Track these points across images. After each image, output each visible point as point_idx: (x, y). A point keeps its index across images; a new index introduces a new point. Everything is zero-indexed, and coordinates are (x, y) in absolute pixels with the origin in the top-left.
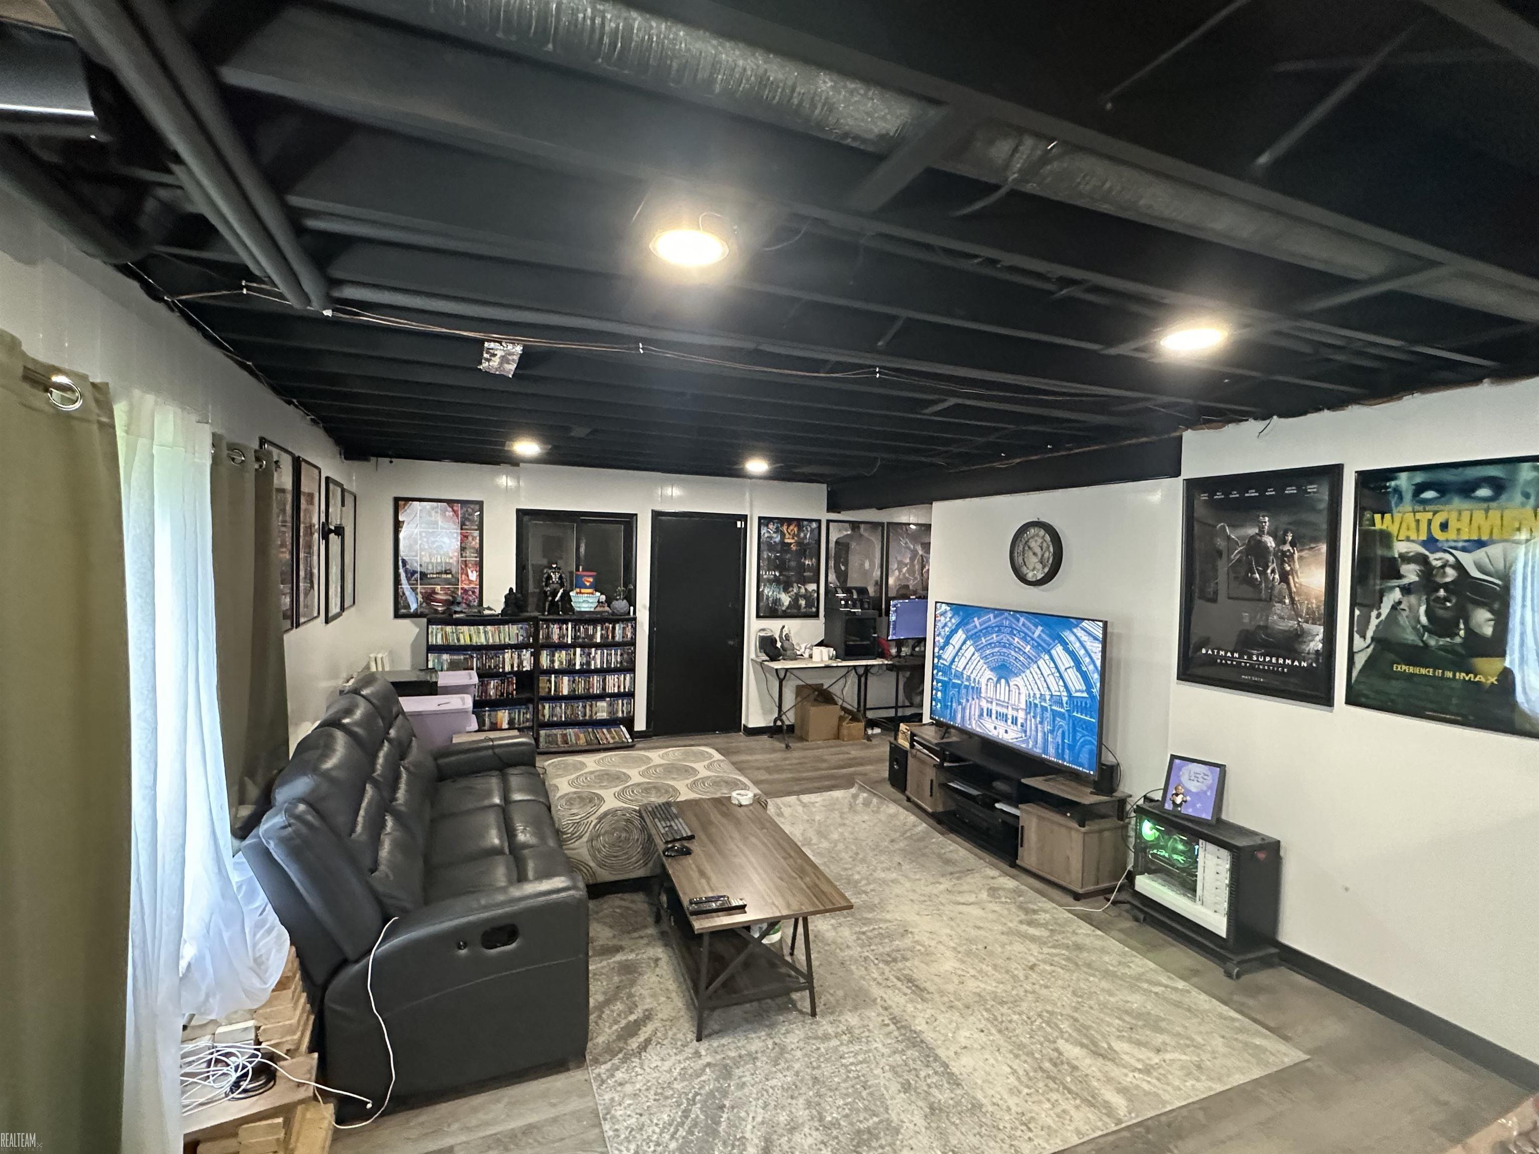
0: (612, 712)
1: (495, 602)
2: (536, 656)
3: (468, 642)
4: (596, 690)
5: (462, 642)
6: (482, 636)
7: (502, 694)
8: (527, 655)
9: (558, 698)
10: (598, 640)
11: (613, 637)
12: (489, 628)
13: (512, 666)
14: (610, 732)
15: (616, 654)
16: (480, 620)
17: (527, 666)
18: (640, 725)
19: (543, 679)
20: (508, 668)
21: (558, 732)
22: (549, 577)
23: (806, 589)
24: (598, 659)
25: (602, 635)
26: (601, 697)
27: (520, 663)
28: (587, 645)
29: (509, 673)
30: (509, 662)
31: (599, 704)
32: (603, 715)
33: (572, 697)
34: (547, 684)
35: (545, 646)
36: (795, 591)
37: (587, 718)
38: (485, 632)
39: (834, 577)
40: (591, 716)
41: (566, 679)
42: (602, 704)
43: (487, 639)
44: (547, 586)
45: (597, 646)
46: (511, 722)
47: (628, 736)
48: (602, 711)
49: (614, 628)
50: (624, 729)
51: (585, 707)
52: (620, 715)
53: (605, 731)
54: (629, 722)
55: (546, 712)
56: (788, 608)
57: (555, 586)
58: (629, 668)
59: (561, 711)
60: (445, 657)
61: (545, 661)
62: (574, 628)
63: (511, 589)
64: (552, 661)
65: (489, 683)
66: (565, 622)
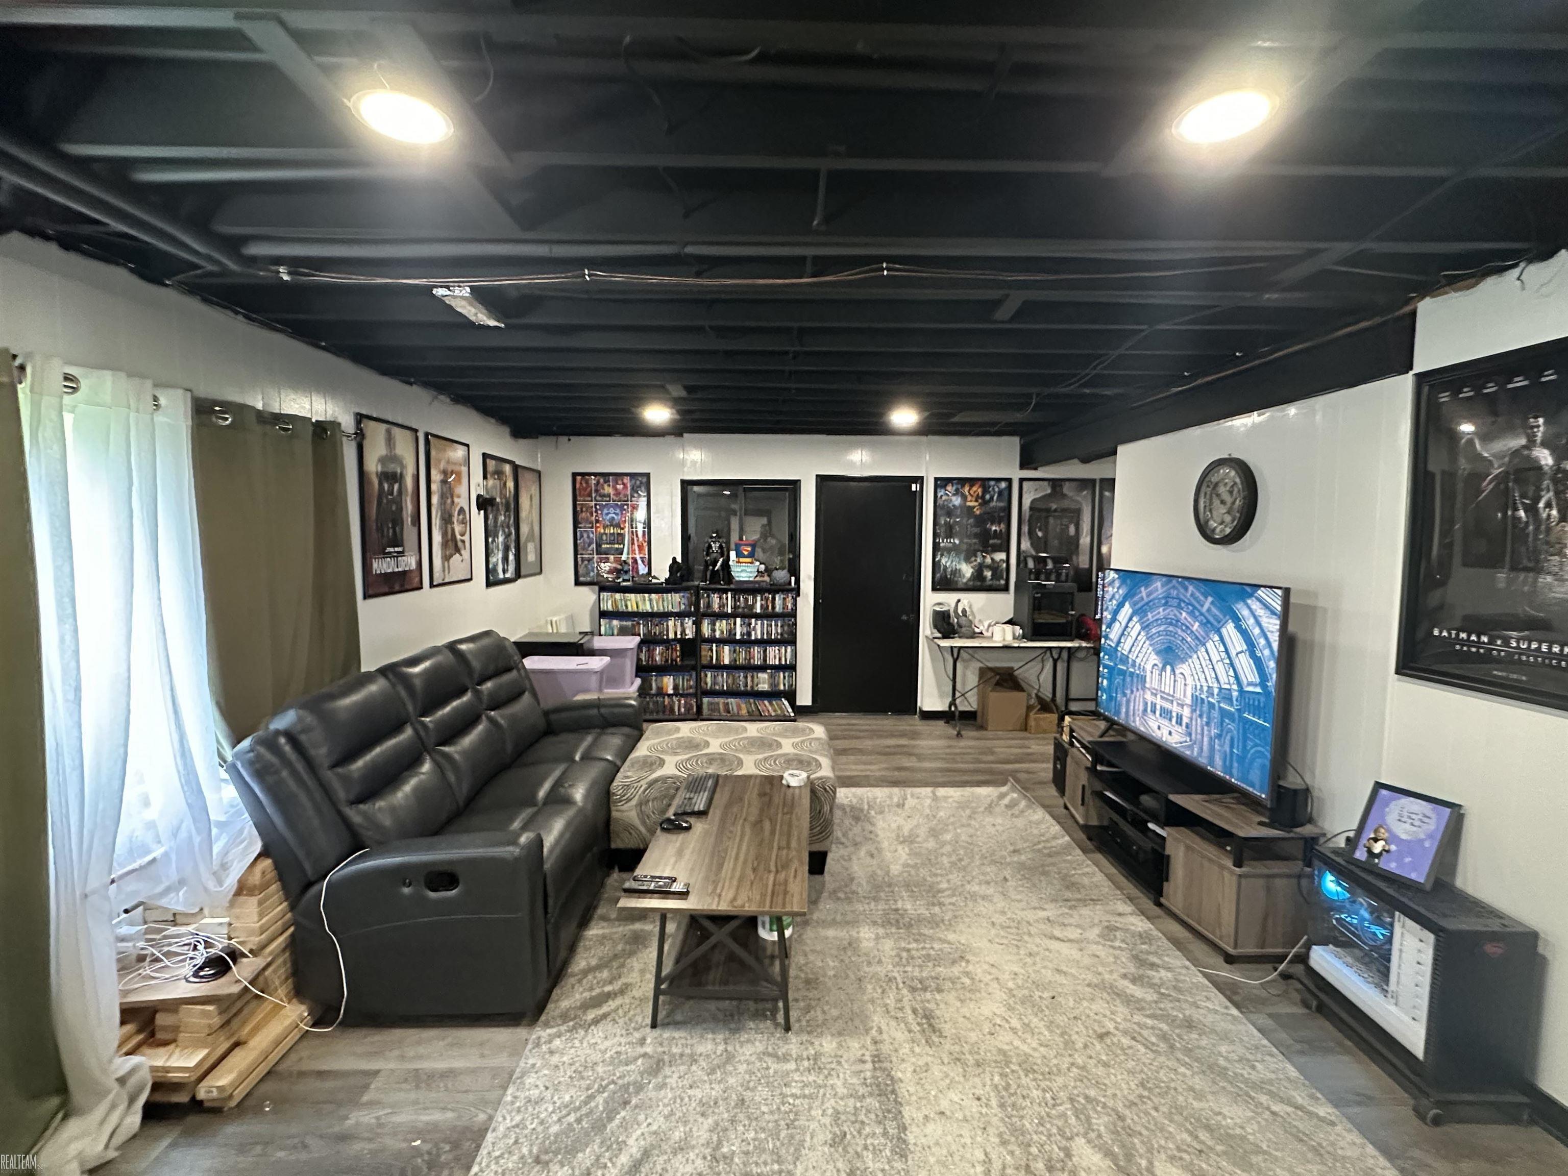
0: (774, 684)
1: (661, 573)
2: (698, 624)
3: (635, 609)
4: (757, 661)
5: (630, 609)
6: (648, 603)
7: (667, 661)
8: (689, 623)
9: (720, 667)
10: (758, 611)
11: (774, 607)
12: (653, 596)
13: (676, 634)
14: (771, 704)
15: (776, 625)
16: (645, 587)
17: (690, 634)
18: (805, 698)
19: (705, 647)
20: (671, 636)
21: (721, 701)
22: (710, 547)
23: (992, 559)
24: (758, 630)
25: (762, 606)
26: (763, 668)
27: (683, 632)
28: (748, 615)
29: (673, 640)
30: (672, 628)
31: (760, 675)
32: (764, 687)
33: (733, 667)
34: (710, 653)
35: (706, 615)
36: (979, 560)
37: (749, 688)
38: (650, 600)
39: (1029, 544)
40: (752, 687)
41: (727, 648)
42: (763, 676)
43: (652, 607)
44: (708, 555)
45: (758, 616)
46: (676, 688)
47: (790, 710)
48: (763, 682)
49: (774, 599)
50: (786, 703)
51: (746, 677)
52: (782, 688)
53: (766, 702)
54: (791, 695)
55: (709, 680)
56: (969, 580)
57: (714, 555)
58: (790, 640)
59: (723, 681)
60: (615, 623)
61: (706, 630)
62: (733, 597)
63: (674, 559)
64: (714, 631)
65: (655, 650)
66: (725, 591)
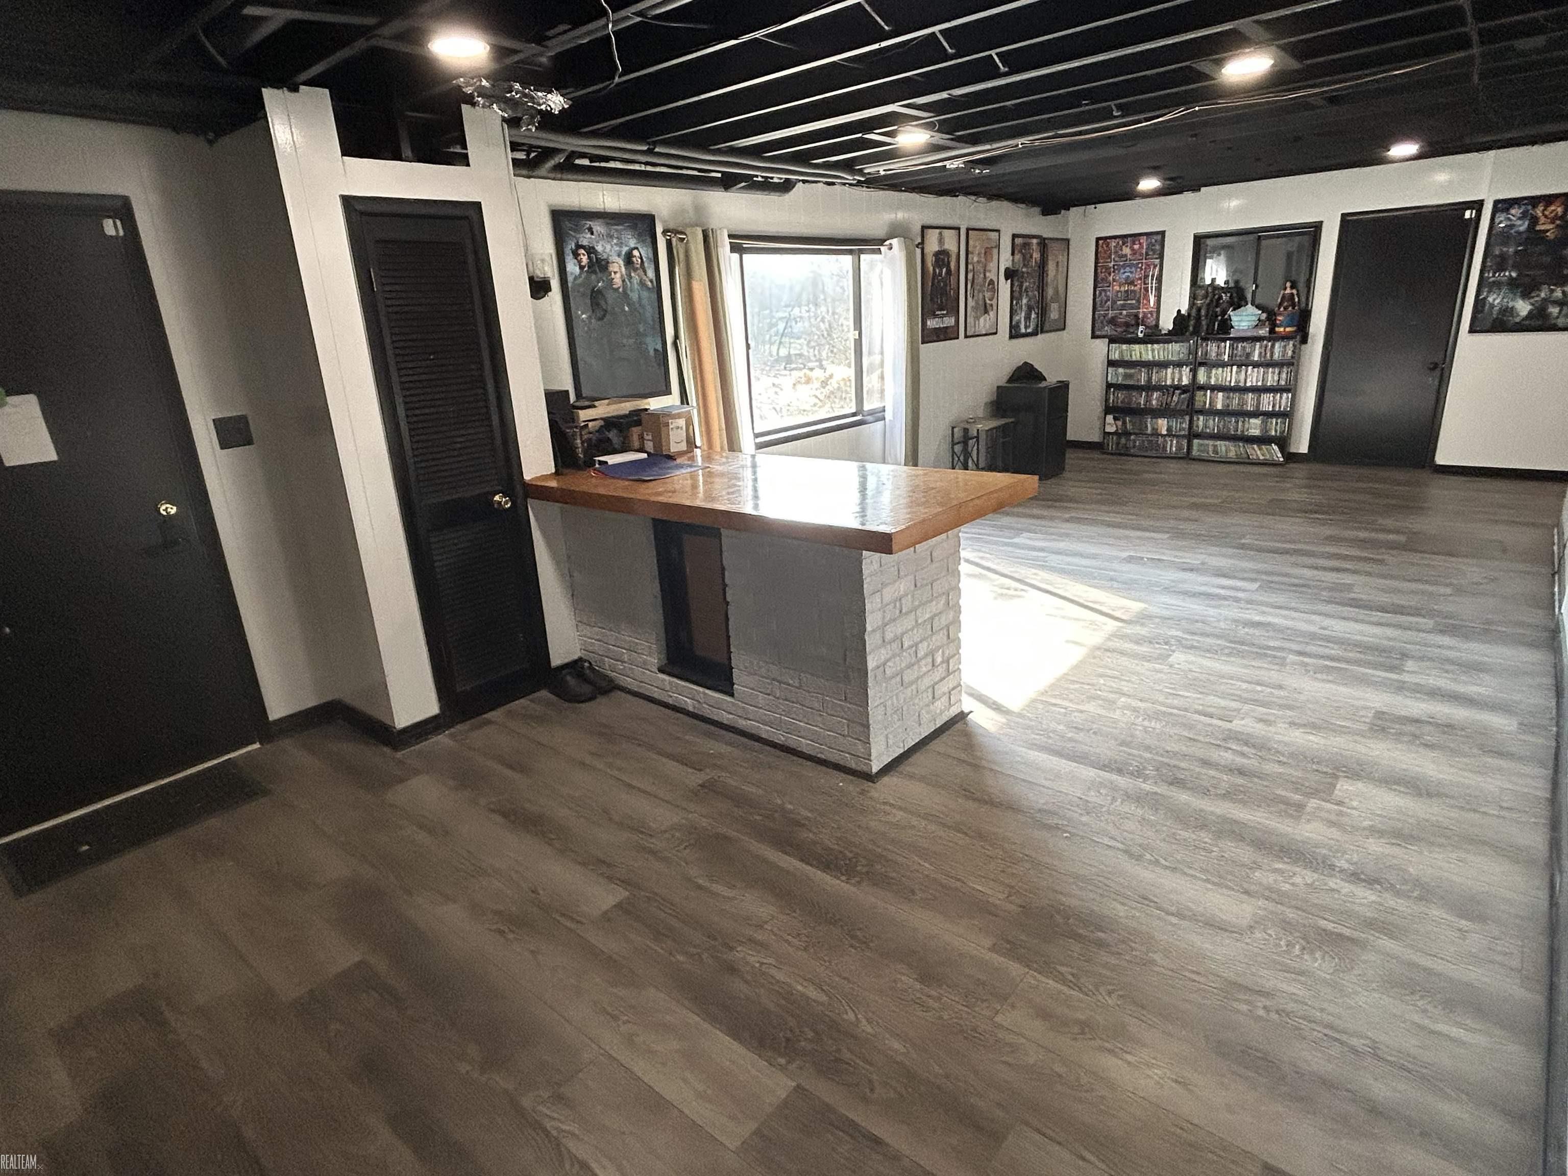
0: (1265, 429)
2: (1194, 372)
3: (1138, 359)
4: (1249, 408)
5: (1134, 358)
6: (1150, 353)
7: (1161, 406)
8: (1186, 370)
9: (1213, 412)
10: (1256, 358)
11: (1272, 355)
12: (1156, 346)
13: (1173, 380)
14: (1260, 449)
16: (1151, 338)
17: (1185, 381)
18: (1303, 447)
19: (1199, 394)
20: (1169, 382)
21: (1211, 442)
22: (1220, 298)
23: (1564, 293)
24: (1254, 377)
25: (1260, 353)
26: (1255, 414)
27: (1180, 379)
28: (1244, 363)
29: (1171, 386)
30: (1169, 376)
31: (1252, 421)
32: (1255, 432)
33: (1225, 413)
34: (1204, 399)
35: (1202, 364)
36: (1543, 295)
37: (1239, 433)
38: (1153, 350)
40: (1243, 431)
41: (1220, 394)
42: (1256, 422)
43: (1153, 357)
44: (1217, 306)
45: (1256, 365)
46: (1169, 429)
47: (1279, 455)
48: (1254, 427)
49: (1273, 346)
50: (1275, 447)
51: (1237, 422)
52: (1273, 433)
53: (1255, 446)
54: (1282, 442)
55: (1201, 423)
57: (1225, 305)
58: (1290, 388)
59: (1213, 424)
60: (1121, 370)
61: (1202, 377)
62: (1231, 346)
63: (1179, 311)
64: (1209, 377)
65: (1152, 395)
